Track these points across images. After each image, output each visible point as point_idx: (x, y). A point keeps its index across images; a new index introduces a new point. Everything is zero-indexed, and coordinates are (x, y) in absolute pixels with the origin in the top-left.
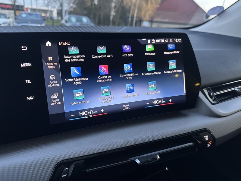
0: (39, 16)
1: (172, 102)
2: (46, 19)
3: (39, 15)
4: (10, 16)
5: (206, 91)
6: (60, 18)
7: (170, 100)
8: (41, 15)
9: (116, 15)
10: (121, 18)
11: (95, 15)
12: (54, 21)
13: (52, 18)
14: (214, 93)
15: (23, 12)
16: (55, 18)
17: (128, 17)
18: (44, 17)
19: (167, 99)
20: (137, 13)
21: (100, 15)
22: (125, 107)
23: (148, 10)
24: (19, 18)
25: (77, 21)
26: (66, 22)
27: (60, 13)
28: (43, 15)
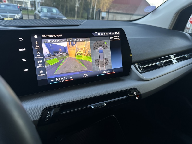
0: (16, 7)
1: (114, 72)
3: (16, 5)
5: (137, 65)
6: (33, 9)
7: (113, 71)
9: (80, 6)
10: (84, 9)
11: (63, 6)
13: (27, 9)
15: (2, 3)
17: (90, 9)
18: (20, 7)
19: (111, 70)
20: (97, 6)
21: (67, 7)
23: (106, 3)
25: (48, 11)
27: (33, 4)
28: (19, 5)
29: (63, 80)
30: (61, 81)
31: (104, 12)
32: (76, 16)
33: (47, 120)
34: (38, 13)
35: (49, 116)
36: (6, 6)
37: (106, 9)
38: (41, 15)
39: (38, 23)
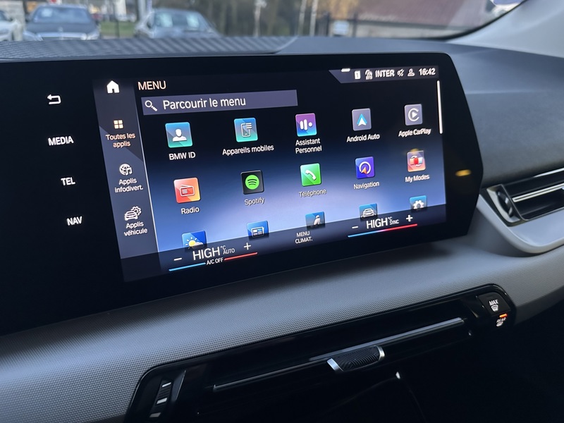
0: (84, 14)
1: (413, 222)
2: (99, 19)
3: (83, 10)
4: (13, 15)
5: (494, 193)
6: (133, 18)
7: (409, 218)
8: (87, 12)
9: (267, 6)
10: (281, 14)
11: (217, 8)
12: (120, 24)
13: (113, 18)
14: (514, 199)
15: (45, 5)
16: (121, 16)
17: (299, 12)
18: (96, 15)
19: (400, 216)
20: (320, 2)
21: (229, 9)
22: (300, 238)
24: (36, 19)
25: (175, 23)
26: (149, 26)
27: (132, 5)
28: (93, 10)
29: (217, 256)
30: (209, 259)
31: (343, 20)
33: (157, 415)
34: (147, 30)
35: (165, 400)
36: (56, 12)
37: (349, 12)
38: (153, 34)
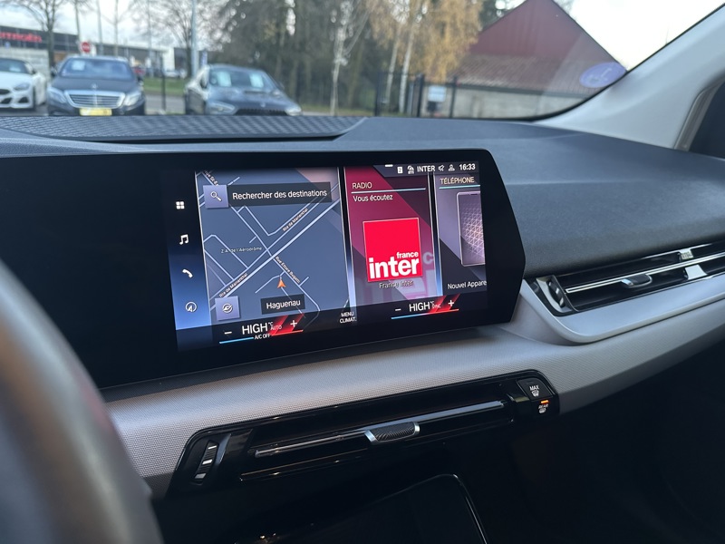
0: (124, 68)
1: (454, 307)
2: (142, 75)
3: (124, 63)
4: (36, 66)
5: (545, 283)
6: (183, 74)
7: (451, 303)
8: (128, 65)
9: (349, 63)
10: (365, 73)
11: (287, 64)
12: (168, 81)
13: (159, 74)
14: (567, 290)
15: (76, 56)
16: (168, 71)
17: (387, 73)
18: (137, 68)
20: (411, 62)
21: (301, 67)
22: (344, 318)
23: (446, 52)
24: (64, 73)
25: (234, 83)
26: (203, 86)
27: (183, 59)
28: (134, 63)
31: (440, 84)
32: (334, 101)
34: (199, 90)
36: (90, 65)
37: (448, 75)
38: (207, 94)
39: (191, 127)
